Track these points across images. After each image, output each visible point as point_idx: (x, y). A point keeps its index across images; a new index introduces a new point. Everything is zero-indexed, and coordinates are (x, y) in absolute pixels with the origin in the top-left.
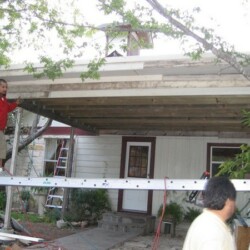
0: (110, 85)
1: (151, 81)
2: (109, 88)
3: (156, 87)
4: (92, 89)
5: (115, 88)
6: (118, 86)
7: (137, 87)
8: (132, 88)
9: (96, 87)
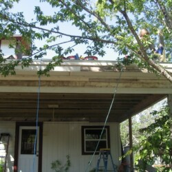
0: (45, 83)
1: (79, 82)
2: (44, 85)
3: (84, 86)
4: (28, 86)
5: (49, 86)
6: (51, 84)
7: (68, 86)
8: (64, 86)
9: (31, 84)
